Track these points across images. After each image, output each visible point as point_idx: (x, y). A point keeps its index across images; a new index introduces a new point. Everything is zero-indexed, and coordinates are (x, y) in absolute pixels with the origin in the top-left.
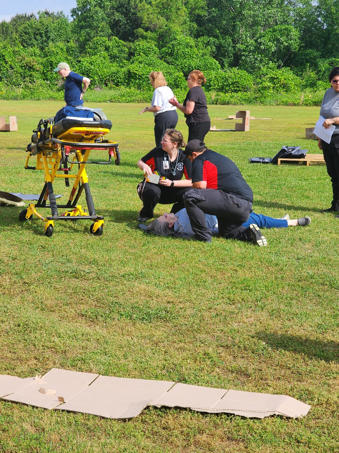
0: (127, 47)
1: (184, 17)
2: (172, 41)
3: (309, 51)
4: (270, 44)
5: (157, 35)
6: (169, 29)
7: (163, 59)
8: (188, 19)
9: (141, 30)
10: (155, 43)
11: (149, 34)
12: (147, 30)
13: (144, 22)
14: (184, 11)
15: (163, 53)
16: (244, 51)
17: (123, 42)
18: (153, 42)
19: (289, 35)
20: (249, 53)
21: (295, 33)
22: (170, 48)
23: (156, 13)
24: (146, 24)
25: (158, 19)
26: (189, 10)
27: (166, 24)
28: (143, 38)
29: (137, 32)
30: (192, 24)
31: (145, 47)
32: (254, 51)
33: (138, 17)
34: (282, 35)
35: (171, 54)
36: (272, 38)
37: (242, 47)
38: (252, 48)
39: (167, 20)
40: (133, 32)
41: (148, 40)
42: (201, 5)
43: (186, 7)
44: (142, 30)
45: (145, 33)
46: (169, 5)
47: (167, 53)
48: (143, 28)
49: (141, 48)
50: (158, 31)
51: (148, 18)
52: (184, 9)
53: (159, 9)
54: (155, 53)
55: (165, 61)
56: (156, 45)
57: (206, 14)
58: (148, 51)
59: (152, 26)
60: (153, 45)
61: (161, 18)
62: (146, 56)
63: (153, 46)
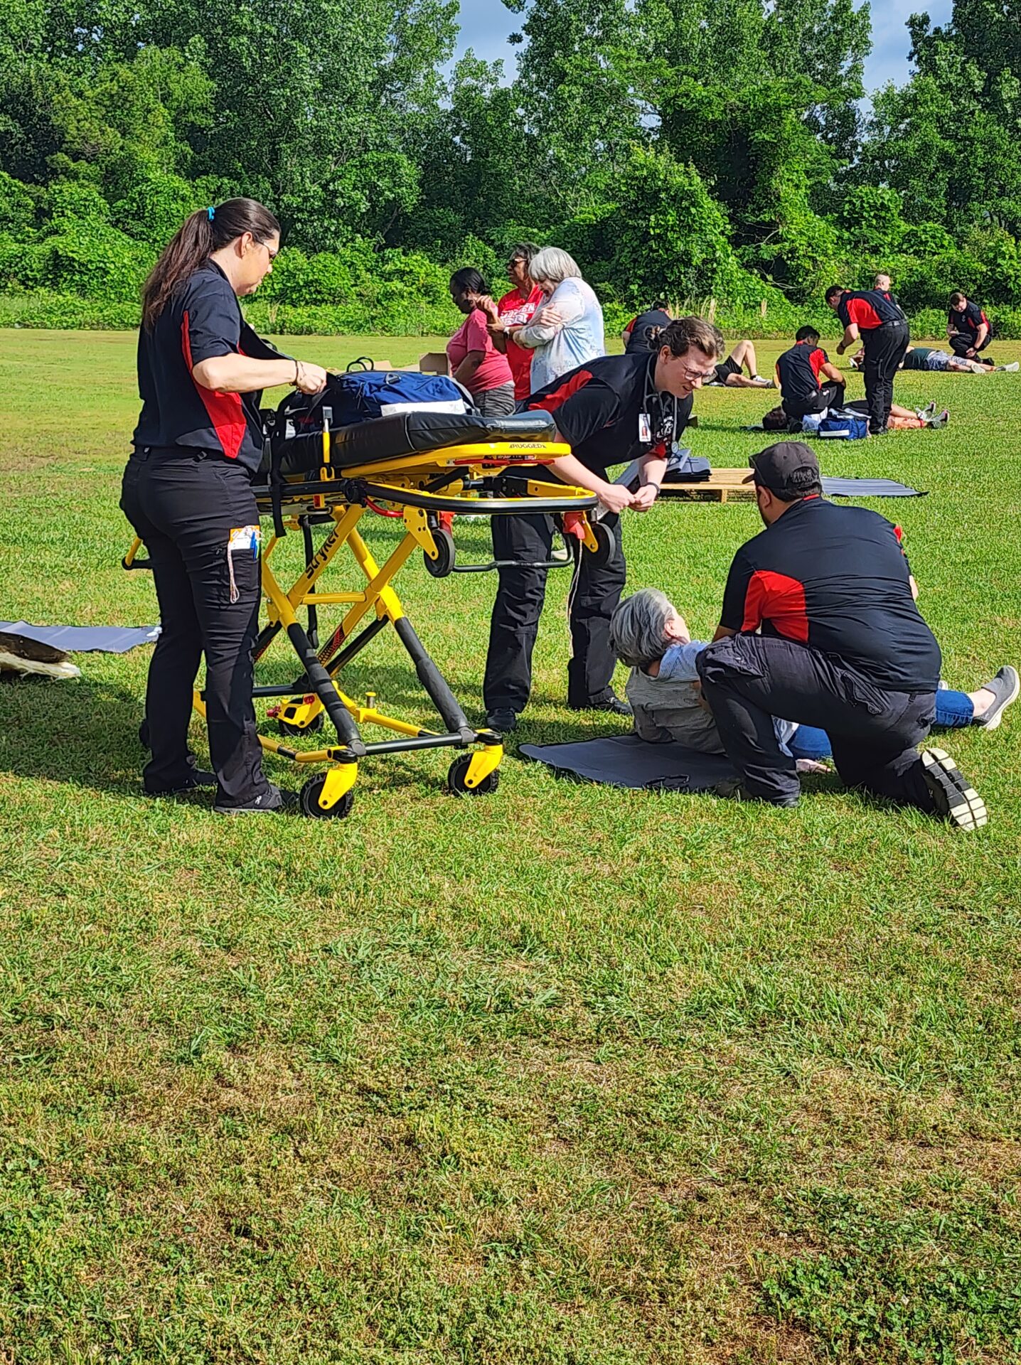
0: (32, 198)
1: (163, 130)
2: (138, 184)
3: (439, 212)
4: (357, 195)
5: (101, 169)
6: (130, 157)
7: (120, 225)
8: (172, 134)
9: (62, 157)
10: (98, 188)
11: (82, 166)
12: (76, 157)
13: (68, 138)
14: (161, 115)
15: (119, 213)
16: (300, 210)
17: (21, 184)
18: (92, 185)
19: (396, 175)
20: (311, 215)
21: (409, 171)
22: (134, 200)
23: (96, 118)
24: (73, 142)
25: (103, 132)
26: (173, 113)
27: (121, 144)
28: (67, 177)
29: (52, 161)
30: (180, 146)
31: (76, 197)
32: (320, 212)
33: (53, 125)
34: (381, 175)
35: (138, 216)
36: (361, 181)
37: (296, 201)
38: (317, 204)
39: (123, 135)
40: (44, 161)
41: (82, 181)
42: (199, 102)
43: (165, 107)
44: (66, 158)
45: (73, 165)
46: (126, 100)
47: (128, 211)
48: (66, 154)
49: (68, 199)
50: (103, 162)
51: (78, 129)
52: (163, 110)
53: (104, 109)
54: (100, 212)
55: (124, 231)
56: (100, 194)
57: (211, 123)
58: (85, 205)
59: (88, 149)
60: (94, 191)
61: (109, 129)
62: (80, 218)
63: (95, 194)
